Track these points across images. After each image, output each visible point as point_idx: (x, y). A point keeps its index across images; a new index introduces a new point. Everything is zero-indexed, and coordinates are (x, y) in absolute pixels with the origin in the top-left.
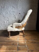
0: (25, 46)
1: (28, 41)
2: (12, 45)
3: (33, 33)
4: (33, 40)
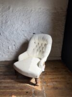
1: (47, 86)
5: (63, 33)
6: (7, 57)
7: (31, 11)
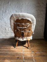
0: (33, 60)
1: (35, 54)
2: (17, 59)
3: (40, 43)
4: (41, 52)
5: (44, 20)
6: (4, 36)
7: (23, 4)
